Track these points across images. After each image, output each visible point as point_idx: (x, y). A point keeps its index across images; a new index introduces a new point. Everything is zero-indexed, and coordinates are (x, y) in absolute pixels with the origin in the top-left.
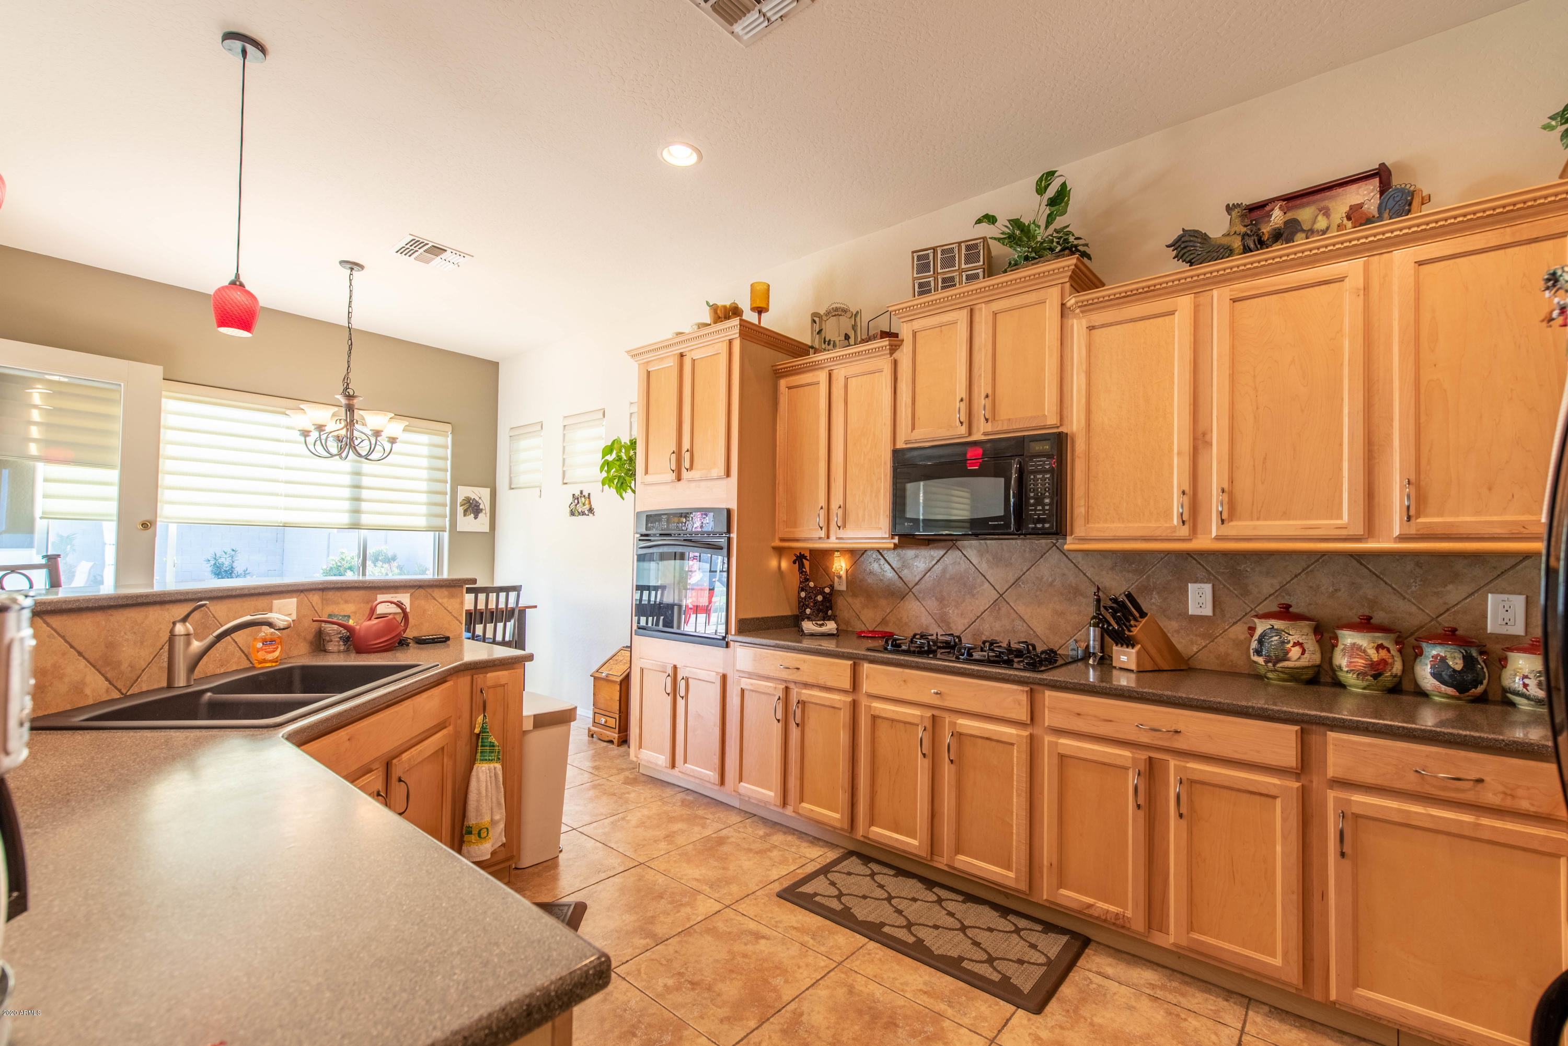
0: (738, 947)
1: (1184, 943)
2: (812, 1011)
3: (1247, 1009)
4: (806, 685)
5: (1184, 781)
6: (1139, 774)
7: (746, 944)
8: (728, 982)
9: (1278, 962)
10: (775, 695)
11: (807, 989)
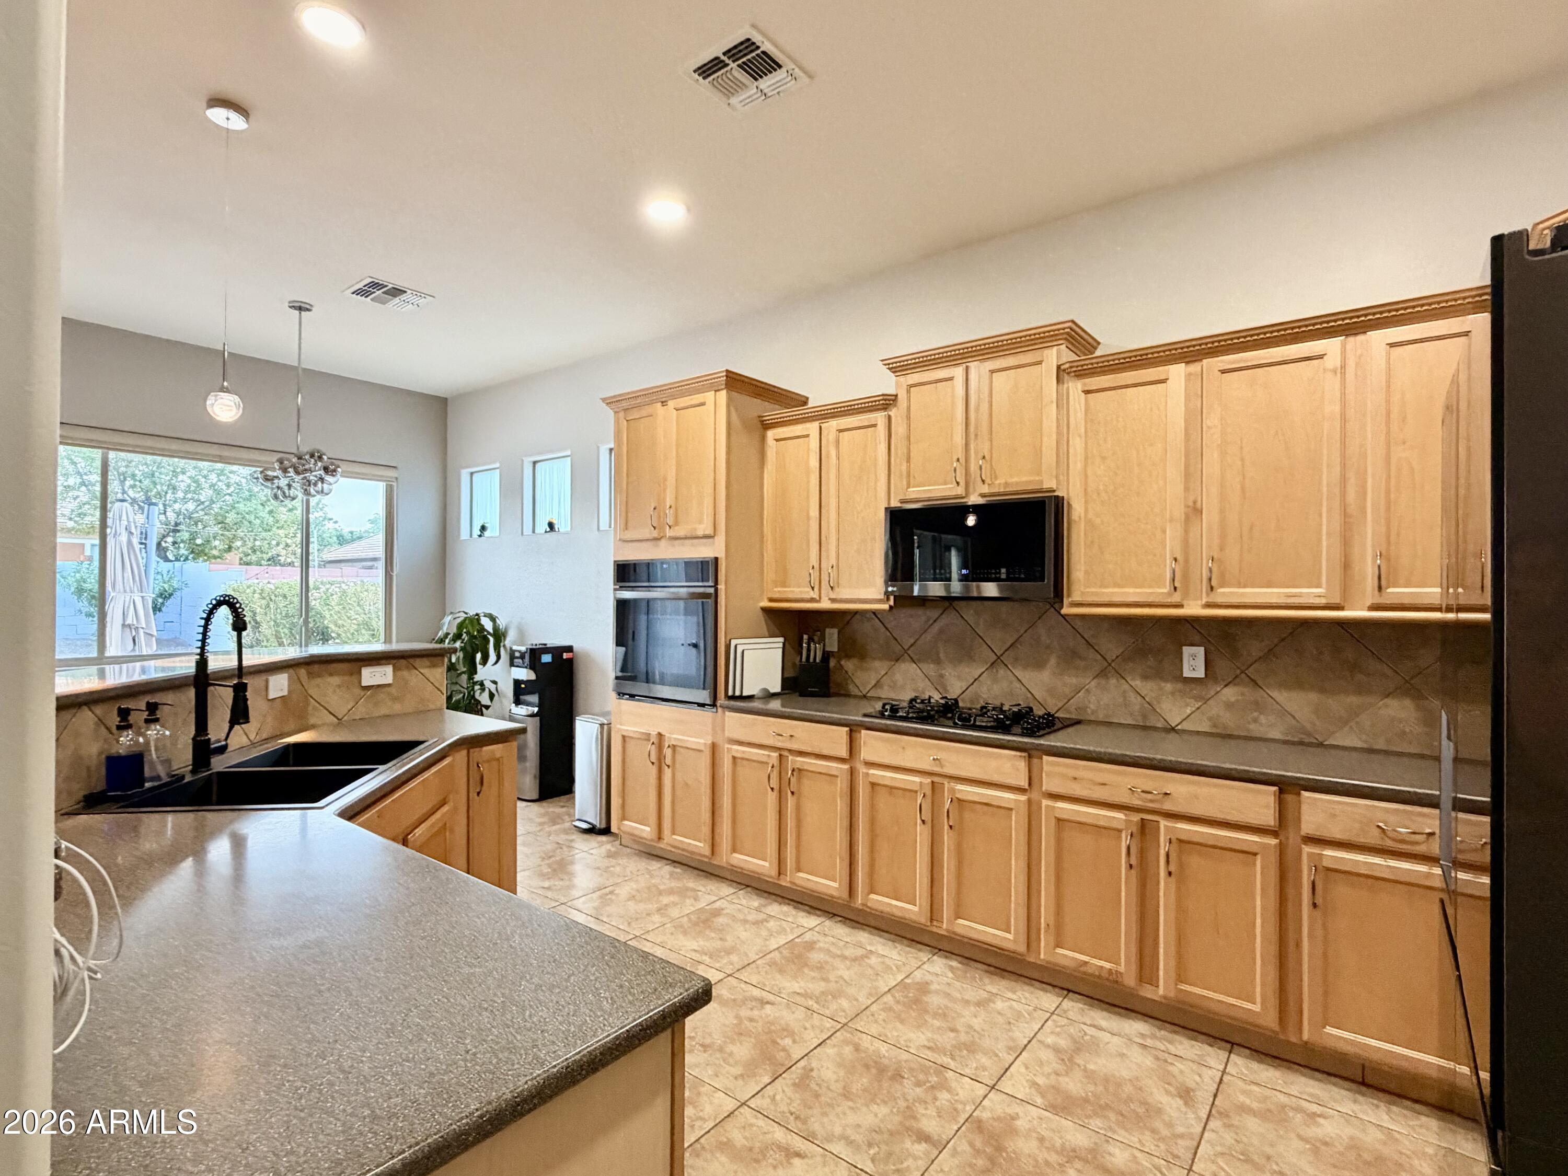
0: (744, 1013)
1: (1172, 994)
2: (822, 1067)
3: (1230, 1052)
4: (801, 753)
5: (1174, 840)
6: (1132, 835)
7: (752, 1009)
8: (738, 1044)
9: (1257, 1008)
10: (767, 763)
11: (815, 1048)
